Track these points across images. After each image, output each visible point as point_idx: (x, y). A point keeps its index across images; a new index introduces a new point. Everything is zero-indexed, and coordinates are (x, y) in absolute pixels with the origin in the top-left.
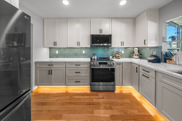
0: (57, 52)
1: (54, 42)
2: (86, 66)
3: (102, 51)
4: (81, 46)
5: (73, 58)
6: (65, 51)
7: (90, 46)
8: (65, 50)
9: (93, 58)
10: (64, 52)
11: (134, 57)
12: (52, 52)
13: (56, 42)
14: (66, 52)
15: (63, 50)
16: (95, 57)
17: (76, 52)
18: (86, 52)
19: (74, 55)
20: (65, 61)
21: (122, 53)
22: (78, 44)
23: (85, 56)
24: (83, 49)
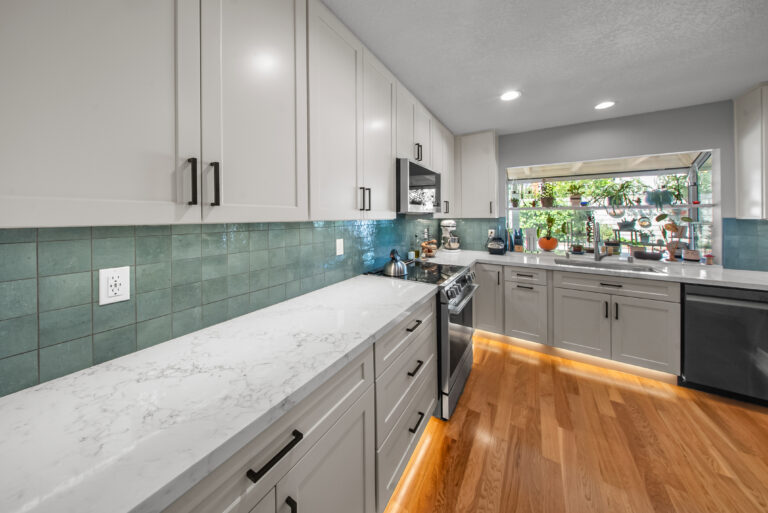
17: (304, 251)
18: (349, 244)
23: (345, 268)
24: (337, 232)
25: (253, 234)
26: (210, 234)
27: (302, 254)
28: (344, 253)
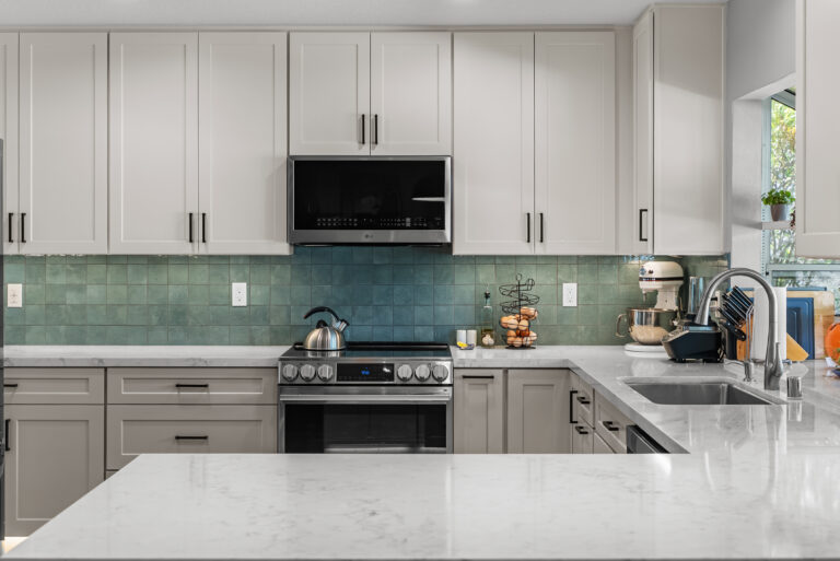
0: (15, 295)
2: (251, 392)
4: (217, 245)
6: (81, 289)
7: (284, 249)
8: (78, 282)
9: (315, 343)
10: (72, 298)
11: (638, 331)
13: (23, 216)
14: (93, 292)
15: (61, 280)
16: (324, 333)
17: (173, 292)
18: (259, 292)
19: (155, 319)
21: (566, 303)
23: (253, 327)
24: (232, 272)
25: (111, 267)
26: (72, 265)
27: (171, 294)
28: (249, 305)
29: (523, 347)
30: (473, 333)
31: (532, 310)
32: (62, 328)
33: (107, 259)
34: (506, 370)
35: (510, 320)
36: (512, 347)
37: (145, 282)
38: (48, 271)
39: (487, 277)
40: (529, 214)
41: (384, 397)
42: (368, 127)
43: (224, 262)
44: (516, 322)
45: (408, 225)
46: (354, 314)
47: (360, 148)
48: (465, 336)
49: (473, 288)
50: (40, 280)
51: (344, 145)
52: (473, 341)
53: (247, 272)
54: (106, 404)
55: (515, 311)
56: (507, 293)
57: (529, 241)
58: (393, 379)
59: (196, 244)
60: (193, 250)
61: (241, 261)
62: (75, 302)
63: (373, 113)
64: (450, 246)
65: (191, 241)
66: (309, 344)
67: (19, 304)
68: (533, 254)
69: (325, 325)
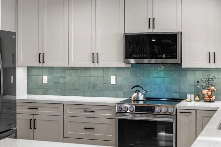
0: (45, 79)
1: (40, 54)
2: (108, 114)
3: (166, 79)
4: (103, 63)
5: (84, 96)
6: (64, 77)
7: (123, 65)
8: (64, 75)
9: (135, 98)
10: (62, 80)
12: (34, 78)
13: (43, 54)
14: (68, 79)
15: (59, 74)
16: (138, 94)
17: (92, 79)
18: (120, 79)
19: (87, 88)
20: (62, 102)
22: (95, 57)
23: (118, 91)
24: (111, 72)
25: (73, 71)
26: (62, 70)
27: (91, 80)
28: (116, 84)
29: (210, 101)
30: (193, 96)
31: (213, 88)
32: (59, 90)
33: (72, 68)
34: (196, 111)
35: (205, 92)
36: (206, 101)
37: (84, 75)
38: (55, 72)
39: (199, 76)
40: (209, 53)
41: (151, 118)
42: (152, 22)
43: (108, 69)
44: (207, 92)
45: (164, 57)
46: (151, 88)
47: (149, 30)
48: (190, 97)
49: (193, 79)
50: (52, 74)
51: (143, 29)
52: (193, 99)
53: (116, 72)
54: (63, 116)
55: (207, 88)
56: (204, 82)
57: (209, 63)
58: (154, 112)
59: (95, 63)
60: (94, 65)
61: (114, 69)
62: (63, 82)
63: (153, 18)
64: (181, 64)
65: (93, 62)
66: (132, 98)
67: (47, 82)
68: (211, 67)
69: (139, 91)
